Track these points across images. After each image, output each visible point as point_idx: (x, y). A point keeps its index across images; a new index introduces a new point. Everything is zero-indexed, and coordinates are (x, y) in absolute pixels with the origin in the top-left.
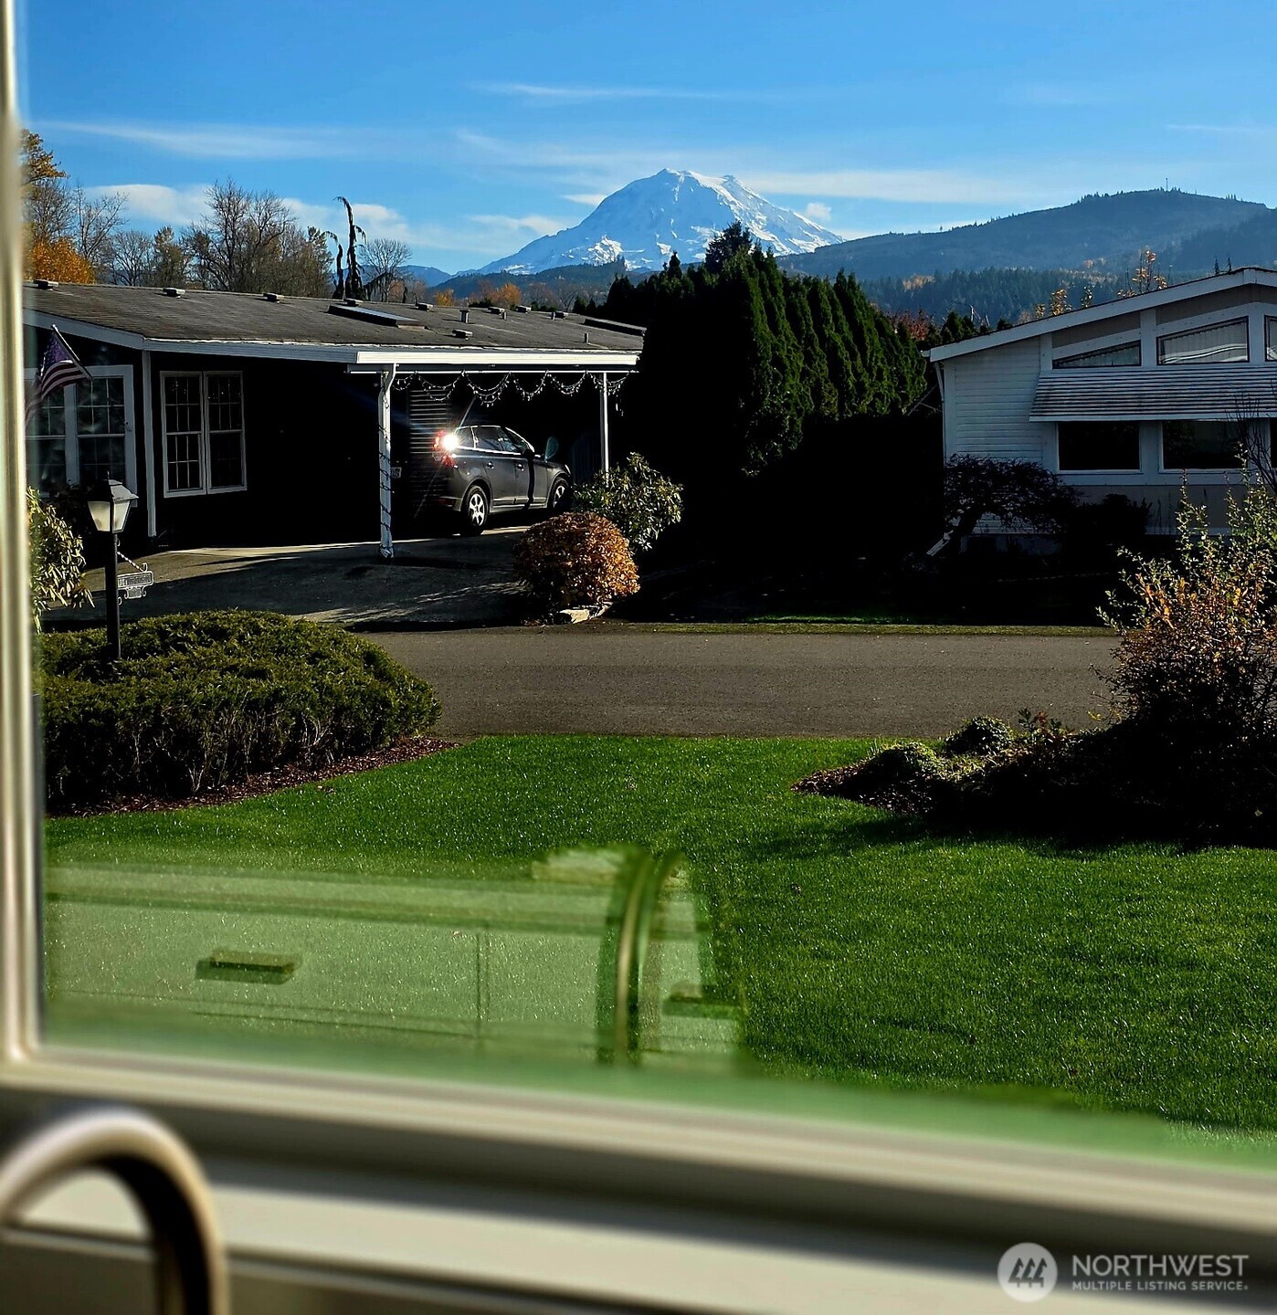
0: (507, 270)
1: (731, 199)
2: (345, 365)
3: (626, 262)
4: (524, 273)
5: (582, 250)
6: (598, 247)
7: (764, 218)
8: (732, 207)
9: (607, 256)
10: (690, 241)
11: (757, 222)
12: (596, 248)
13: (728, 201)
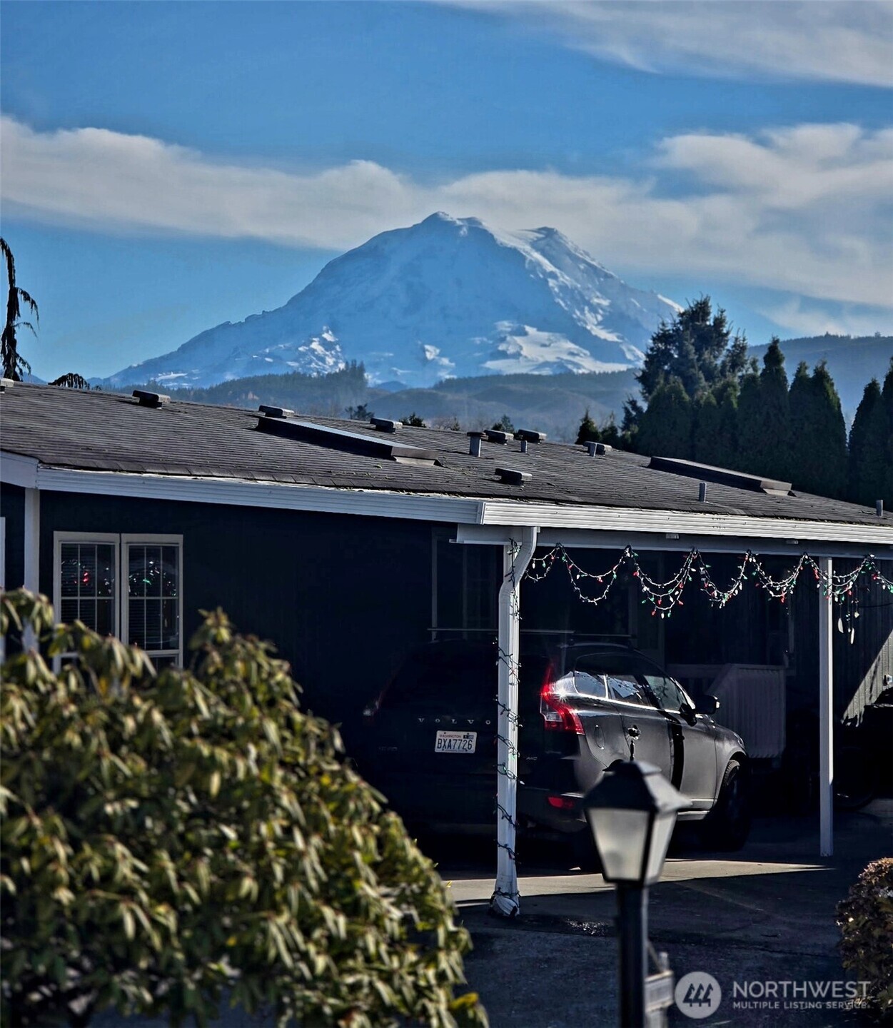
0: (157, 380)
1: (549, 267)
2: (452, 528)
5: (288, 349)
6: (315, 345)
8: (552, 283)
9: (330, 361)
10: (478, 340)
11: (594, 309)
13: (544, 272)
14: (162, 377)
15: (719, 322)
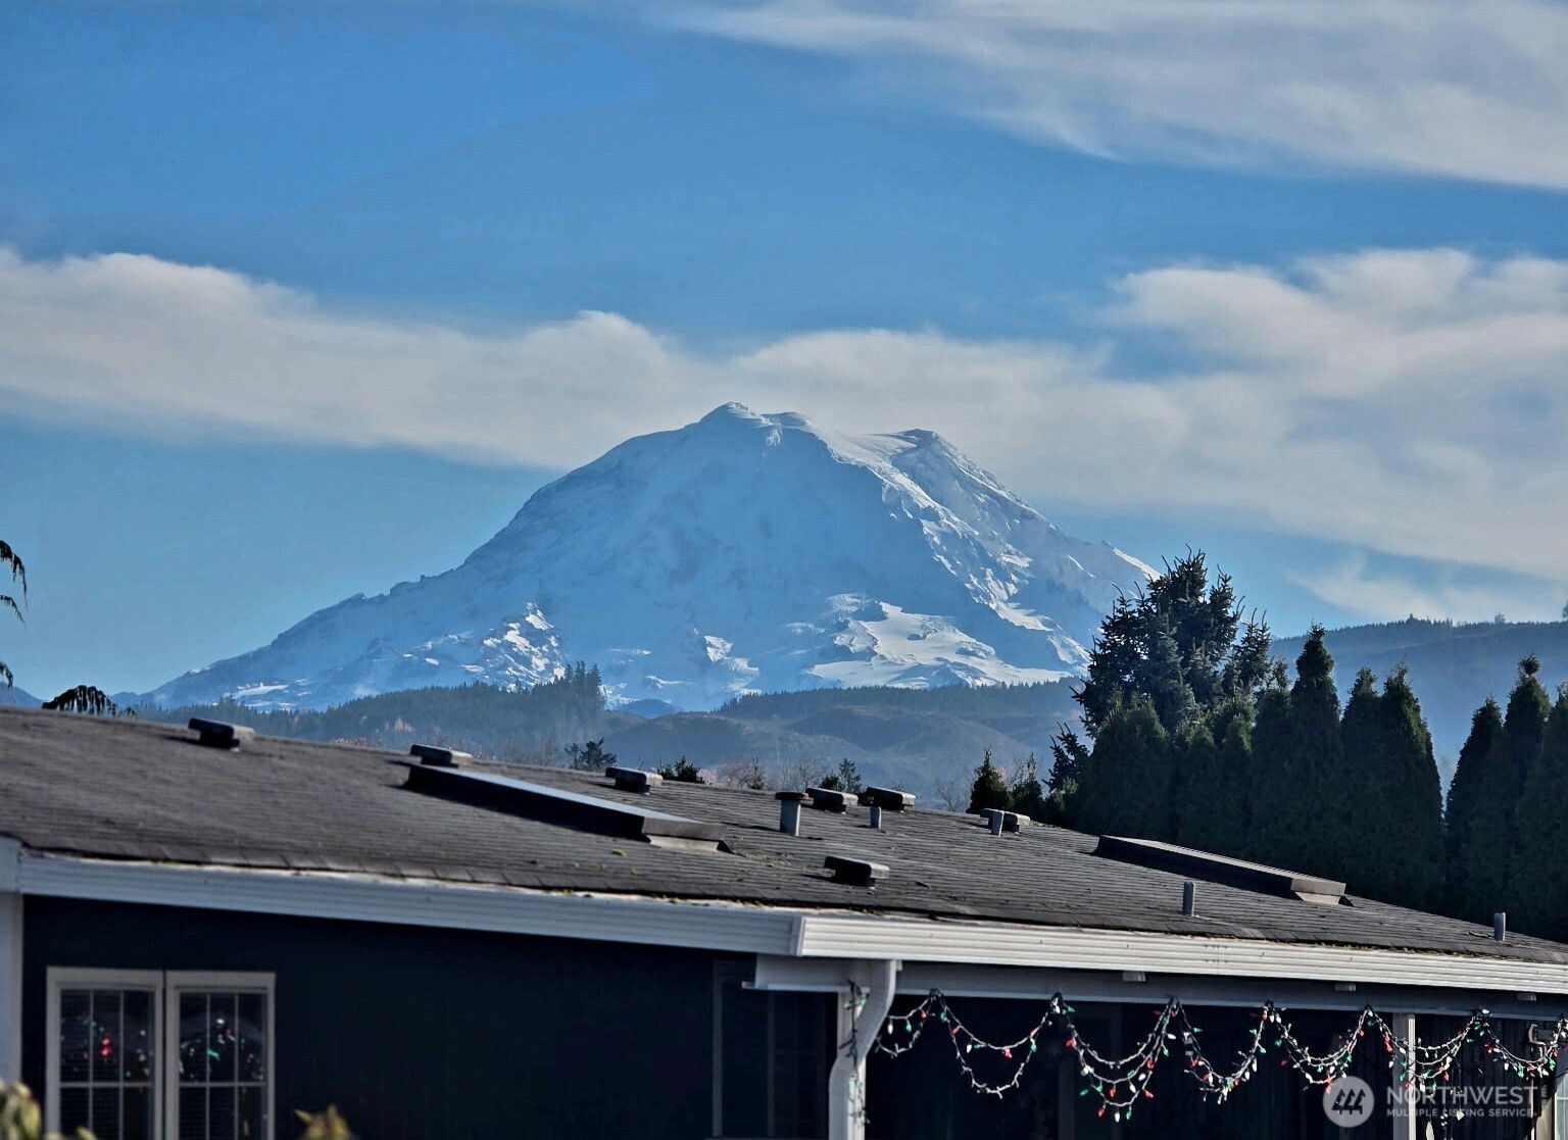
0: (236, 696)
1: (924, 500)
2: (746, 962)
3: (605, 689)
4: (286, 706)
5: (466, 644)
7: (1023, 563)
8: (928, 527)
9: (540, 663)
10: (798, 627)
11: (1002, 574)
12: (511, 636)
13: (915, 509)
14: (244, 692)
15: (1221, 598)
